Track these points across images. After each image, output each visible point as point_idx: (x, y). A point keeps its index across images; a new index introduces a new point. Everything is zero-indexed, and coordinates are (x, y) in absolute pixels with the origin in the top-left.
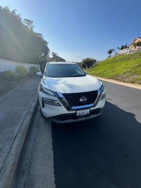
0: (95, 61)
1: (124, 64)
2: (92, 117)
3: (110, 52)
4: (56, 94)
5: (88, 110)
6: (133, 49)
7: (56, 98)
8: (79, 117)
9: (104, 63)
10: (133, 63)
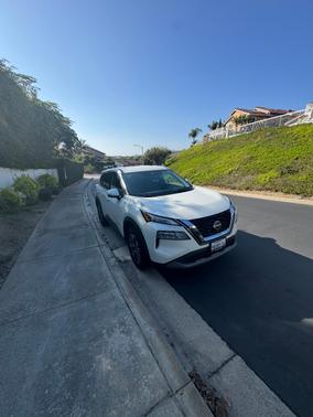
0: (170, 152)
1: (225, 157)
2: (227, 250)
3: (194, 134)
4: (179, 222)
5: (224, 240)
6: (234, 128)
7: (182, 229)
8: (215, 252)
9: (189, 156)
10: (239, 155)
